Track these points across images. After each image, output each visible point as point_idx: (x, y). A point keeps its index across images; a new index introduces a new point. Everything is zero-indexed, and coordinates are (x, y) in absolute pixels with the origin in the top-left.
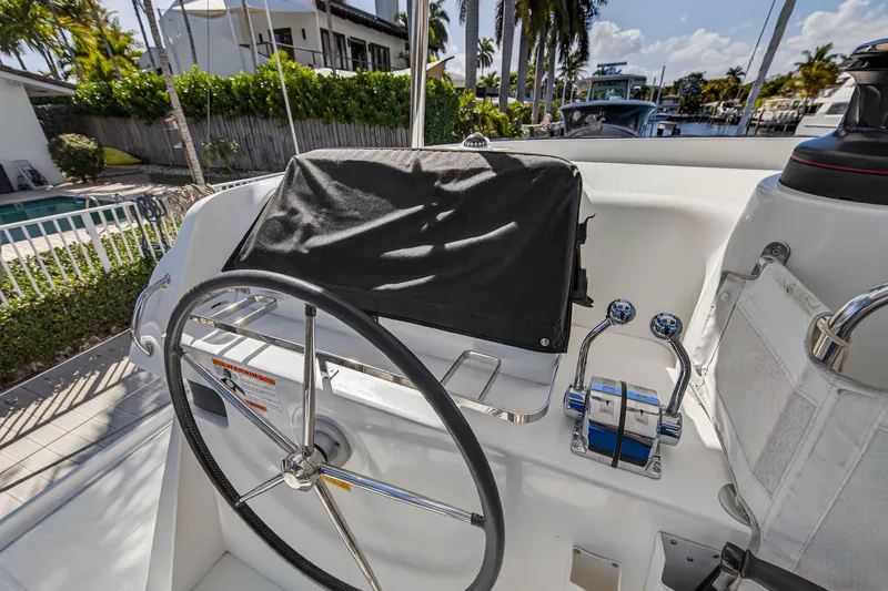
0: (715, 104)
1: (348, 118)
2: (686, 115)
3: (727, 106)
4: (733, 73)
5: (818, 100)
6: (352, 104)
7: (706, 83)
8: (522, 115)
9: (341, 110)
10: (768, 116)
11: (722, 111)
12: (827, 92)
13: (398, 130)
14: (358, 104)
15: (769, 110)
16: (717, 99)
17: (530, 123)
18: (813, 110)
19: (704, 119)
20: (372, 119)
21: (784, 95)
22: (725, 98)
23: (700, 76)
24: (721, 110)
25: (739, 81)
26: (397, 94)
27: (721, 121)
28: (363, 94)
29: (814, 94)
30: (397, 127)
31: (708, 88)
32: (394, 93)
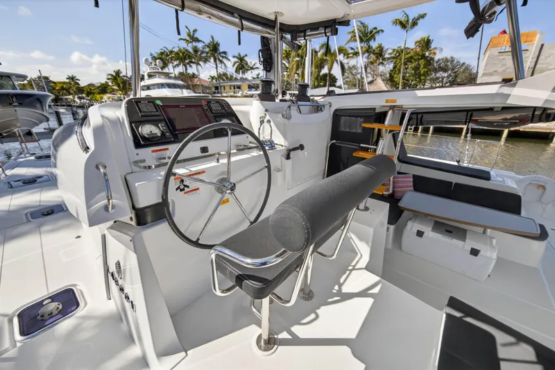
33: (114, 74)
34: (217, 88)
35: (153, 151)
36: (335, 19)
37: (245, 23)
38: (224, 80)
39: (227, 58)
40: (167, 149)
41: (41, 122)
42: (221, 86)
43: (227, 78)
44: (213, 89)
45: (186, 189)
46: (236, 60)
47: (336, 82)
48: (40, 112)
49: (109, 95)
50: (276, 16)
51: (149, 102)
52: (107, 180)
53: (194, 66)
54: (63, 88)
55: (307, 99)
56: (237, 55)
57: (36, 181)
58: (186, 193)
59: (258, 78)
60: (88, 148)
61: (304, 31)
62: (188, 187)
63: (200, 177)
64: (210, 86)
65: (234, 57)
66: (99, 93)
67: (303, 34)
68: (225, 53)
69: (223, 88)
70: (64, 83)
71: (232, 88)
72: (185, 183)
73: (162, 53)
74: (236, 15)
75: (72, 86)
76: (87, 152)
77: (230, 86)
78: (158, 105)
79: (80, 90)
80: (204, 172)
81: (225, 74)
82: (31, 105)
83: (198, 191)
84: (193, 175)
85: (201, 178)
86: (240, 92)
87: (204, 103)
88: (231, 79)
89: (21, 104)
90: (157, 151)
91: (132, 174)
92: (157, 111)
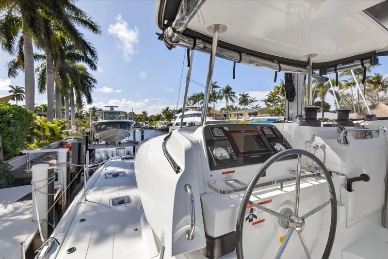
0: (142, 123)
3: (146, 123)
4: (144, 113)
5: (172, 122)
7: (136, 115)
8: (62, 126)
10: (160, 127)
12: (173, 120)
15: (159, 125)
16: (142, 121)
18: (171, 125)
21: (161, 120)
22: (145, 121)
23: (133, 113)
24: (144, 124)
25: (146, 115)
27: (145, 128)
29: (169, 121)
31: (138, 117)
33: (165, 109)
34: (225, 115)
35: (223, 173)
36: (375, 51)
37: (282, 65)
38: (230, 110)
39: (234, 96)
40: (233, 172)
41: (126, 137)
42: (228, 114)
43: (233, 109)
44: (223, 117)
45: (255, 220)
46: (241, 97)
47: (329, 108)
48: (128, 131)
49: (160, 121)
50: (309, 58)
51: (219, 128)
52: (193, 201)
53: (212, 102)
54: (139, 118)
55: (349, 123)
56: (242, 94)
57: (119, 175)
58: (253, 224)
59: (256, 107)
60: (179, 168)
61: (335, 66)
62: (255, 217)
63: (268, 206)
64: (221, 114)
65: (240, 95)
66: (156, 120)
67: (333, 68)
68: (233, 93)
69: (229, 115)
70: (140, 115)
71: (236, 115)
72: (255, 213)
73: (193, 96)
74: (276, 61)
75: (144, 117)
76: (177, 172)
77: (235, 114)
78: (225, 131)
79: (147, 119)
80: (270, 201)
81: (231, 107)
82: (125, 128)
83: (264, 223)
84: (261, 203)
85: (268, 208)
86: (243, 118)
87: (259, 128)
88: (235, 109)
89: (121, 127)
90: (226, 173)
91: (205, 195)
92: (225, 136)
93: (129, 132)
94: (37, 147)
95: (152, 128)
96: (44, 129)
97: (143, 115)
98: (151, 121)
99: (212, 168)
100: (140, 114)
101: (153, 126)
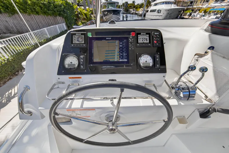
0: (131, 10)
1: (37, 13)
2: (126, 12)
5: (148, 9)
6: (38, 9)
7: (129, 4)
8: (91, 12)
9: (33, 10)
10: (141, 13)
11: (132, 11)
12: (149, 7)
13: (57, 17)
14: (40, 8)
15: (141, 11)
16: (131, 8)
17: (93, 14)
18: (147, 11)
19: (130, 13)
20: (47, 13)
21: (142, 8)
22: (133, 8)
23: (127, 2)
25: (134, 4)
26: (54, 5)
27: (133, 14)
28: (41, 5)
29: (148, 8)
30: (56, 16)
32: (52, 5)
34: (191, 2)
35: (70, 78)
40: (80, 78)
78: (88, 37)
80: (93, 110)
87: (132, 35)
91: (58, 88)
92: (85, 43)
93: (119, 17)
94: (81, 24)
95: (136, 14)
96: (82, 14)
97: (132, 4)
98: (137, 8)
99: (60, 73)
100: (130, 3)
101: (137, 12)
